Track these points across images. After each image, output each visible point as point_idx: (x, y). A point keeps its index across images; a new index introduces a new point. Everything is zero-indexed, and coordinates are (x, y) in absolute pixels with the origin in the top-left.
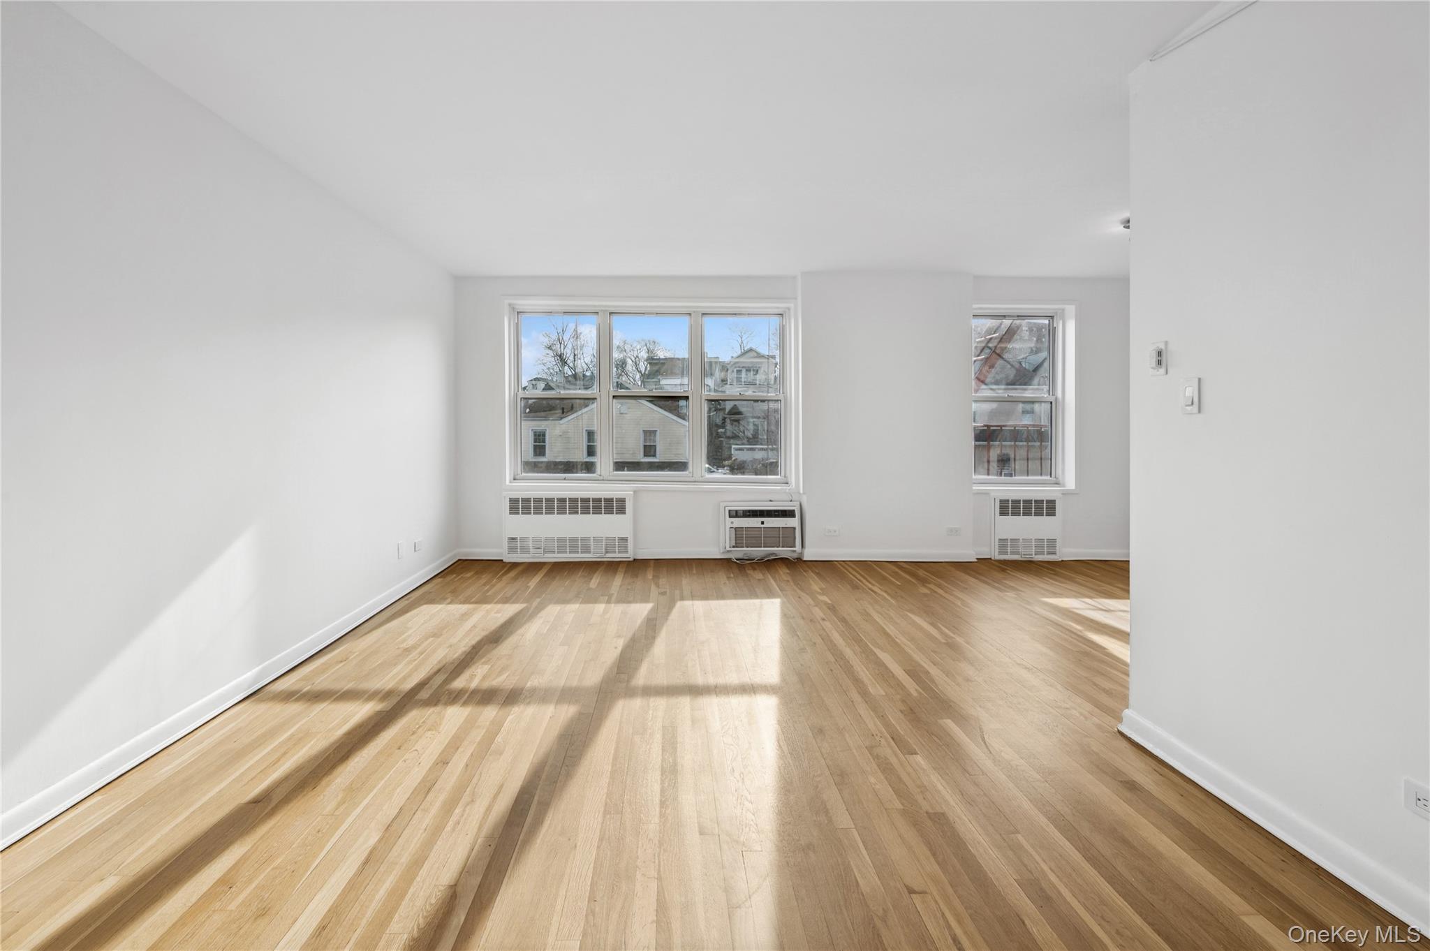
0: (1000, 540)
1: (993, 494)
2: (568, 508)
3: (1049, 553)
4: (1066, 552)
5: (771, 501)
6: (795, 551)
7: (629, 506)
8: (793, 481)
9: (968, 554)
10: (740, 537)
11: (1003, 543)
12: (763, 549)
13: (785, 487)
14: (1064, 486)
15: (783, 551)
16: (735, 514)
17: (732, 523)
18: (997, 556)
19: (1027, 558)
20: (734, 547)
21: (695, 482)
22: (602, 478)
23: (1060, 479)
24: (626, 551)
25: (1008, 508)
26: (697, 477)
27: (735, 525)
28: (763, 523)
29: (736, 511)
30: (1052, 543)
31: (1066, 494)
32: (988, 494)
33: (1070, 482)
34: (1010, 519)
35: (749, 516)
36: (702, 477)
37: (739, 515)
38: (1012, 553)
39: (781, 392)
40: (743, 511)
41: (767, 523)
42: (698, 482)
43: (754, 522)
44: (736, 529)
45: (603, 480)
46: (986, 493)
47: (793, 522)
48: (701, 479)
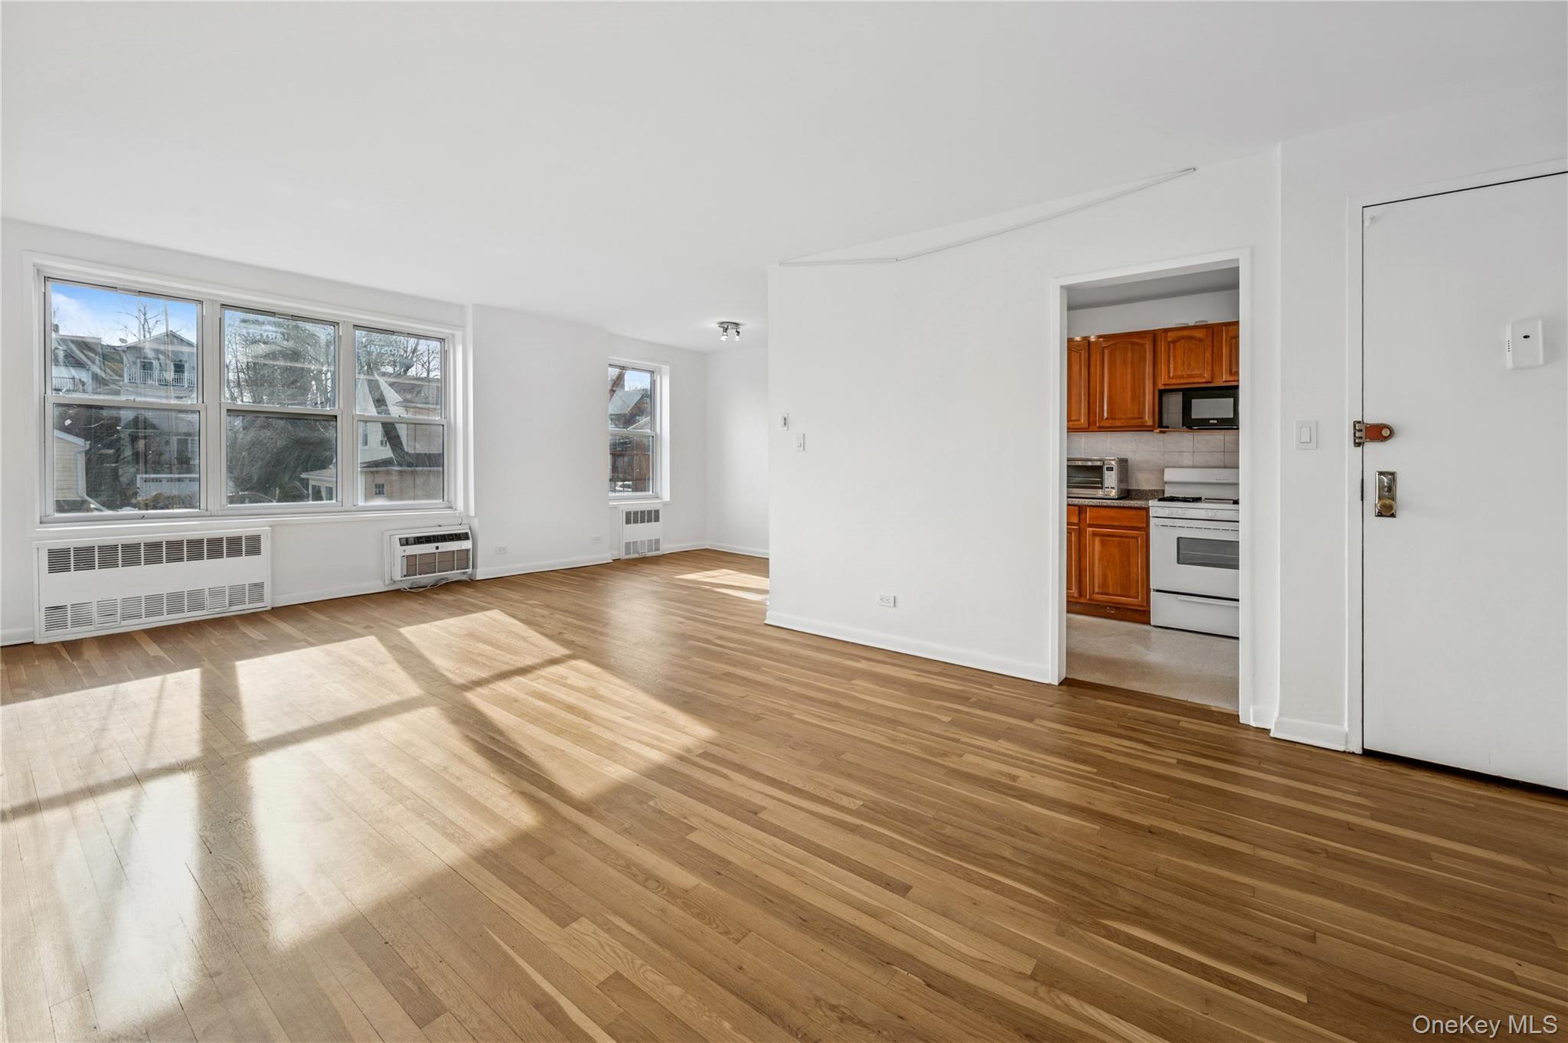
0: (626, 543)
1: (621, 508)
2: (164, 554)
3: (656, 550)
4: (666, 548)
5: (440, 526)
6: (466, 572)
7: (265, 545)
8: (460, 505)
9: (607, 557)
10: (412, 565)
11: (628, 545)
12: (437, 574)
13: (449, 511)
14: (661, 499)
15: (454, 575)
16: (405, 542)
17: (404, 551)
18: (624, 556)
19: (643, 555)
20: (405, 576)
21: (345, 511)
22: (208, 513)
23: (659, 494)
24: (261, 599)
25: (632, 518)
26: (347, 506)
27: (406, 554)
28: (437, 548)
29: (407, 539)
30: (657, 541)
31: (666, 504)
32: (616, 508)
33: (666, 496)
34: (632, 526)
35: (422, 543)
36: (355, 506)
37: (409, 542)
38: (634, 553)
39: (443, 417)
40: (415, 538)
41: (442, 547)
42: (354, 511)
43: (429, 548)
44: (407, 557)
45: (211, 516)
46: (616, 507)
47: (467, 545)
48: (353, 508)
